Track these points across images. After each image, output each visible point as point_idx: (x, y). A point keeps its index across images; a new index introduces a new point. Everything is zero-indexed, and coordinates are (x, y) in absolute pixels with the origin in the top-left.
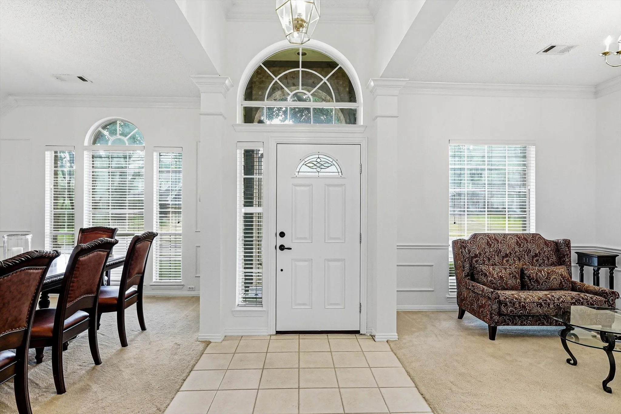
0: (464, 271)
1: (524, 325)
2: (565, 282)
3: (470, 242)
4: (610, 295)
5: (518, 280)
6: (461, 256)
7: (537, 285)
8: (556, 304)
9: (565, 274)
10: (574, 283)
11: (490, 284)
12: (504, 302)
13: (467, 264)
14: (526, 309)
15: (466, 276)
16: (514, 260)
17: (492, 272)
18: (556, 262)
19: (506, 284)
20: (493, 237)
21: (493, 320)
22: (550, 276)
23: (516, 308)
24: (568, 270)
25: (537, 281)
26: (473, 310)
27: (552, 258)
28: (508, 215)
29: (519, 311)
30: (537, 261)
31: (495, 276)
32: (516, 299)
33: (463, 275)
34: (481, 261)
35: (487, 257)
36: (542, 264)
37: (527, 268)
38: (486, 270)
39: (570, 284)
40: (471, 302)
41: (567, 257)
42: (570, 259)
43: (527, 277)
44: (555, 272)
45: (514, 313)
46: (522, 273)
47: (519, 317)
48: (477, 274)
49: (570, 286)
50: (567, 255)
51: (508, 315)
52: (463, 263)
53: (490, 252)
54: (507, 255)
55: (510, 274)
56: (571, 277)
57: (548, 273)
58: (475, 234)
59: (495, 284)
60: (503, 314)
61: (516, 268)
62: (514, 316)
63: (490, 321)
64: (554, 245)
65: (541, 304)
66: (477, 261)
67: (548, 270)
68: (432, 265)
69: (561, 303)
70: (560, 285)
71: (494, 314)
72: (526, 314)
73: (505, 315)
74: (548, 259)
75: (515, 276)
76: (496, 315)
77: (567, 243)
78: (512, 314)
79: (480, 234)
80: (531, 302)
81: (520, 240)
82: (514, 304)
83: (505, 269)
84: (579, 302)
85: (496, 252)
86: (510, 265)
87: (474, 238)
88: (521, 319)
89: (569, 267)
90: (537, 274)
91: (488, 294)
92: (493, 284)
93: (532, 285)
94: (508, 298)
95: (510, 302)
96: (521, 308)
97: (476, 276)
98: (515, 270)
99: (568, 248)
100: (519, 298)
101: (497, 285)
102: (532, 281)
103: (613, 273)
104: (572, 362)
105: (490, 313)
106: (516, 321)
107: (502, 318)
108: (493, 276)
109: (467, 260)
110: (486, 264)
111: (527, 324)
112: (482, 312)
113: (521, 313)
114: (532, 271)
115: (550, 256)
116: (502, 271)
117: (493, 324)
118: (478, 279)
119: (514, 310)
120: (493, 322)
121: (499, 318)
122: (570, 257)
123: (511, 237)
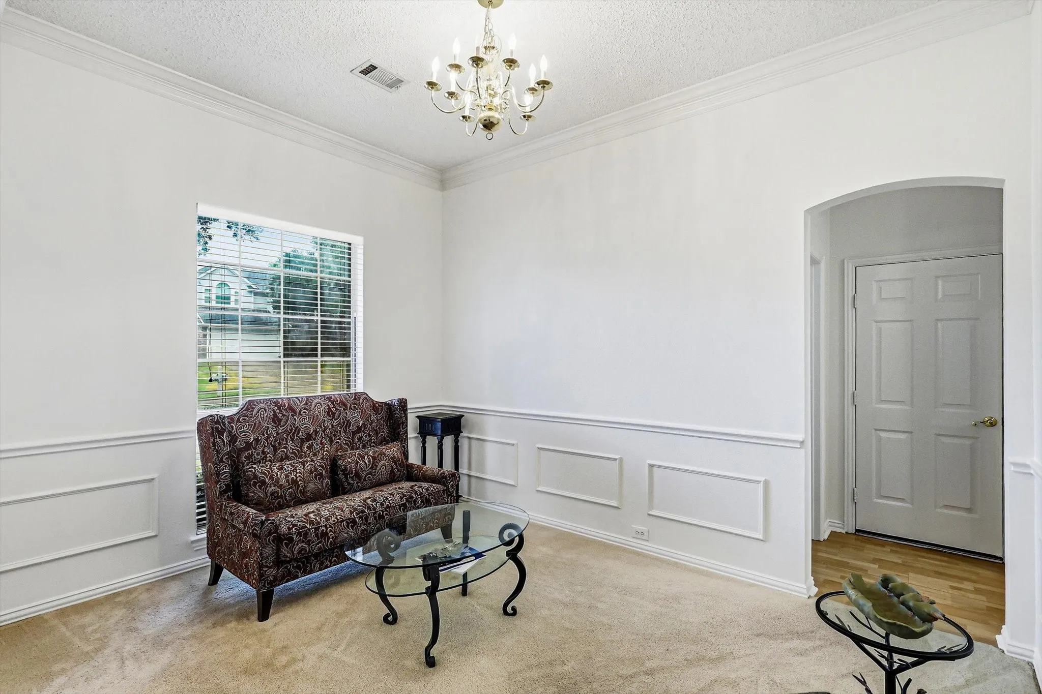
0: (217, 482)
1: (327, 567)
2: (397, 469)
3: (238, 419)
4: (450, 479)
5: (327, 481)
6: (213, 450)
7: (357, 483)
8: (378, 513)
9: (398, 455)
10: (410, 466)
11: (272, 499)
12: (287, 535)
13: (225, 466)
14: (329, 538)
15: (222, 493)
16: (322, 443)
17: (277, 475)
18: (388, 436)
19: (303, 492)
20: (285, 405)
21: (263, 580)
22: (376, 462)
23: (308, 543)
24: (404, 447)
25: (357, 475)
26: (233, 563)
27: (383, 432)
28: (322, 361)
29: (316, 546)
30: (360, 439)
31: (283, 481)
32: (311, 523)
33: (216, 492)
34: (258, 454)
35: (271, 444)
36: (367, 443)
37: (341, 455)
38: (264, 473)
39: (404, 470)
40: (229, 548)
41: (402, 427)
42: (407, 429)
43: (343, 471)
44: (385, 454)
45: (305, 554)
46: (333, 465)
47: (316, 556)
48: (246, 484)
49: (404, 474)
50: (403, 423)
51: (296, 560)
52: (216, 467)
53: (278, 434)
54: (309, 437)
55: (311, 472)
56: (407, 458)
57: (374, 458)
58: (249, 401)
59: (281, 497)
60: (285, 560)
61: (322, 459)
62: (307, 558)
63: (259, 583)
64: (387, 408)
65: (354, 521)
66: (249, 457)
67: (374, 452)
68: (153, 479)
69: (386, 511)
70: (390, 474)
71: (266, 566)
72: (328, 547)
73: (289, 562)
74: (377, 434)
75: (321, 474)
76: (270, 567)
77: (403, 403)
78: (303, 555)
79: (259, 402)
80: (337, 522)
81: (334, 405)
82: (306, 534)
83: (304, 463)
84: (411, 502)
85: (290, 433)
86: (315, 455)
87: (247, 410)
88: (320, 559)
89: (405, 441)
90: (357, 463)
91: (255, 529)
92: (277, 498)
93: (349, 484)
94: (296, 525)
95: (299, 534)
96: (318, 539)
97: (244, 490)
98: (320, 463)
99: (404, 413)
100: (316, 520)
101: (286, 499)
102: (350, 477)
103: (458, 441)
104: (390, 618)
105: (259, 565)
106: (311, 566)
107: (284, 568)
108: (278, 483)
109: (226, 458)
110: (268, 459)
111: (330, 565)
112: (246, 565)
113: (320, 548)
114: (349, 460)
115: (379, 428)
116: (297, 468)
117: (265, 587)
118: (247, 495)
119: (306, 546)
120: (265, 583)
121: (278, 569)
122: (407, 426)
123: (320, 401)
